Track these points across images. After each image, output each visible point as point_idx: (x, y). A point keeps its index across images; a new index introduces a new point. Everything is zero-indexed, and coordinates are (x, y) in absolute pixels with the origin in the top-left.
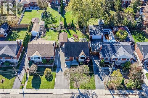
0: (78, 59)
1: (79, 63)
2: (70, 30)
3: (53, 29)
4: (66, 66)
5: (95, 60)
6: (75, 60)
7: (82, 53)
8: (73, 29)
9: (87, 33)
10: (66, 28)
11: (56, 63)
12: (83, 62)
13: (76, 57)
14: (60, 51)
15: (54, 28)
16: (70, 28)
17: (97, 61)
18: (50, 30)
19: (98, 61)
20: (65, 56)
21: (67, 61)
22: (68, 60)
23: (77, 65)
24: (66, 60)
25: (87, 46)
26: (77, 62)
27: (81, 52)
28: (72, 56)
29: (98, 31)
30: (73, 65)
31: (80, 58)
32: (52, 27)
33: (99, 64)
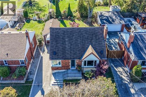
0: (79, 66)
1: (83, 74)
2: (65, 21)
3: (38, 20)
4: (53, 80)
5: (116, 67)
6: (73, 68)
7: (90, 50)
8: (70, 19)
9: (94, 23)
10: (60, 17)
11: (31, 77)
12: (92, 71)
13: (77, 61)
14: (44, 51)
15: (39, 17)
16: (66, 18)
17: (120, 69)
18: (32, 22)
19: (124, 70)
20: (52, 58)
21: (55, 71)
22: (57, 68)
23: (79, 78)
24: (53, 69)
25: (100, 36)
26: (79, 71)
27: (87, 48)
28: (68, 59)
29: (114, 17)
30: (68, 78)
31: (85, 62)
32: (36, 17)
33: (126, 75)
